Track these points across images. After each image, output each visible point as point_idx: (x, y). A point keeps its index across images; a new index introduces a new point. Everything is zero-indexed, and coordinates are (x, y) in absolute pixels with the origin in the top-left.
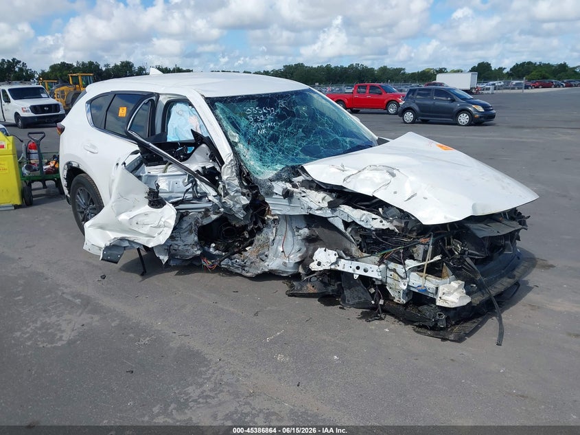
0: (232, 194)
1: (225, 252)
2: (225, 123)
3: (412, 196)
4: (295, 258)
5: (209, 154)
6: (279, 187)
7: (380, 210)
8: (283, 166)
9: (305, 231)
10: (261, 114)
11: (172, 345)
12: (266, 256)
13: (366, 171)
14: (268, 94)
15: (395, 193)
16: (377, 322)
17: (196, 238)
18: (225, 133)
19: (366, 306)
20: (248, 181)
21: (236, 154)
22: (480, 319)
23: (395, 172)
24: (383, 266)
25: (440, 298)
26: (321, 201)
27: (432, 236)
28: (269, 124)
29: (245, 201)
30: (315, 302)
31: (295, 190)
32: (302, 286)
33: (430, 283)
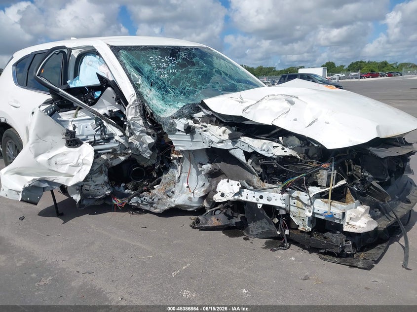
0: (138, 134)
1: (134, 190)
2: (128, 67)
3: (313, 122)
4: (200, 193)
5: (115, 97)
6: (181, 124)
7: (281, 138)
8: (184, 104)
9: (207, 167)
10: (164, 62)
11: (73, 284)
12: (173, 192)
13: (264, 101)
14: (170, 46)
15: (295, 120)
16: (282, 251)
17: (106, 178)
18: (129, 76)
19: (270, 236)
20: (152, 121)
21: (139, 95)
22: (384, 245)
23: (294, 99)
24: (285, 195)
25: (348, 223)
26: (221, 134)
27: (333, 160)
28: (171, 71)
29: (150, 140)
30: (220, 234)
31: (197, 125)
32: (207, 220)
33: (336, 209)
